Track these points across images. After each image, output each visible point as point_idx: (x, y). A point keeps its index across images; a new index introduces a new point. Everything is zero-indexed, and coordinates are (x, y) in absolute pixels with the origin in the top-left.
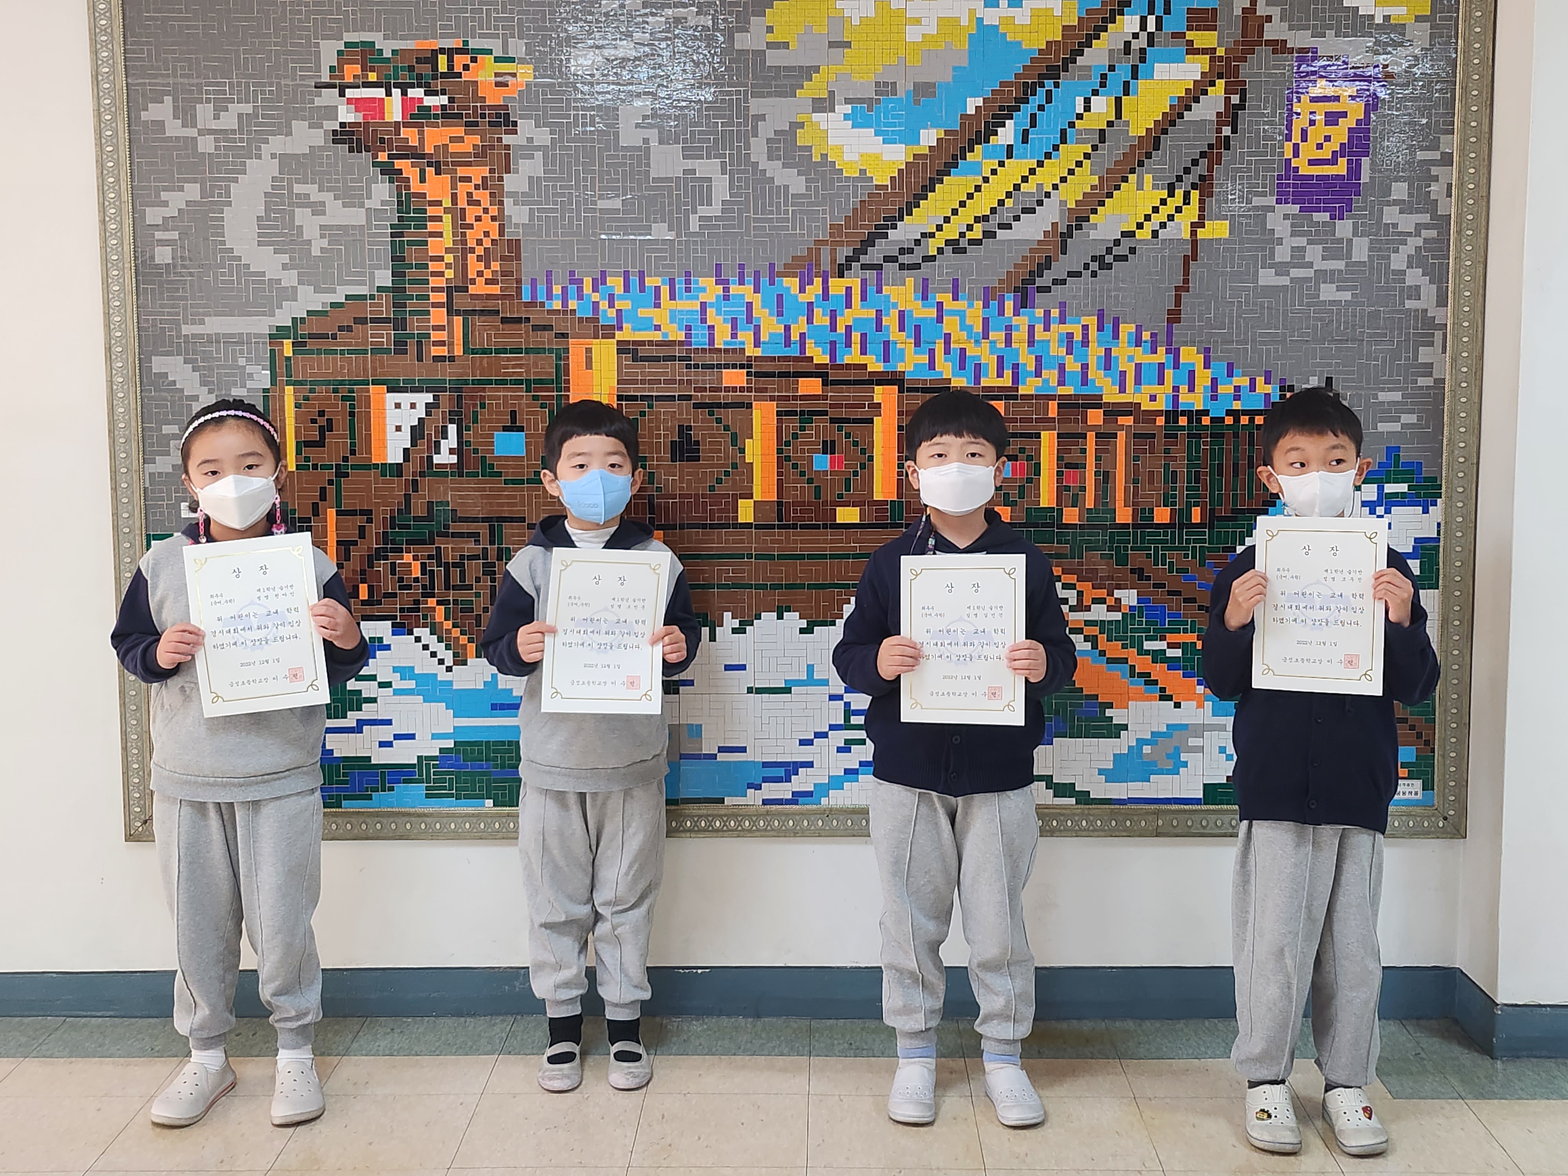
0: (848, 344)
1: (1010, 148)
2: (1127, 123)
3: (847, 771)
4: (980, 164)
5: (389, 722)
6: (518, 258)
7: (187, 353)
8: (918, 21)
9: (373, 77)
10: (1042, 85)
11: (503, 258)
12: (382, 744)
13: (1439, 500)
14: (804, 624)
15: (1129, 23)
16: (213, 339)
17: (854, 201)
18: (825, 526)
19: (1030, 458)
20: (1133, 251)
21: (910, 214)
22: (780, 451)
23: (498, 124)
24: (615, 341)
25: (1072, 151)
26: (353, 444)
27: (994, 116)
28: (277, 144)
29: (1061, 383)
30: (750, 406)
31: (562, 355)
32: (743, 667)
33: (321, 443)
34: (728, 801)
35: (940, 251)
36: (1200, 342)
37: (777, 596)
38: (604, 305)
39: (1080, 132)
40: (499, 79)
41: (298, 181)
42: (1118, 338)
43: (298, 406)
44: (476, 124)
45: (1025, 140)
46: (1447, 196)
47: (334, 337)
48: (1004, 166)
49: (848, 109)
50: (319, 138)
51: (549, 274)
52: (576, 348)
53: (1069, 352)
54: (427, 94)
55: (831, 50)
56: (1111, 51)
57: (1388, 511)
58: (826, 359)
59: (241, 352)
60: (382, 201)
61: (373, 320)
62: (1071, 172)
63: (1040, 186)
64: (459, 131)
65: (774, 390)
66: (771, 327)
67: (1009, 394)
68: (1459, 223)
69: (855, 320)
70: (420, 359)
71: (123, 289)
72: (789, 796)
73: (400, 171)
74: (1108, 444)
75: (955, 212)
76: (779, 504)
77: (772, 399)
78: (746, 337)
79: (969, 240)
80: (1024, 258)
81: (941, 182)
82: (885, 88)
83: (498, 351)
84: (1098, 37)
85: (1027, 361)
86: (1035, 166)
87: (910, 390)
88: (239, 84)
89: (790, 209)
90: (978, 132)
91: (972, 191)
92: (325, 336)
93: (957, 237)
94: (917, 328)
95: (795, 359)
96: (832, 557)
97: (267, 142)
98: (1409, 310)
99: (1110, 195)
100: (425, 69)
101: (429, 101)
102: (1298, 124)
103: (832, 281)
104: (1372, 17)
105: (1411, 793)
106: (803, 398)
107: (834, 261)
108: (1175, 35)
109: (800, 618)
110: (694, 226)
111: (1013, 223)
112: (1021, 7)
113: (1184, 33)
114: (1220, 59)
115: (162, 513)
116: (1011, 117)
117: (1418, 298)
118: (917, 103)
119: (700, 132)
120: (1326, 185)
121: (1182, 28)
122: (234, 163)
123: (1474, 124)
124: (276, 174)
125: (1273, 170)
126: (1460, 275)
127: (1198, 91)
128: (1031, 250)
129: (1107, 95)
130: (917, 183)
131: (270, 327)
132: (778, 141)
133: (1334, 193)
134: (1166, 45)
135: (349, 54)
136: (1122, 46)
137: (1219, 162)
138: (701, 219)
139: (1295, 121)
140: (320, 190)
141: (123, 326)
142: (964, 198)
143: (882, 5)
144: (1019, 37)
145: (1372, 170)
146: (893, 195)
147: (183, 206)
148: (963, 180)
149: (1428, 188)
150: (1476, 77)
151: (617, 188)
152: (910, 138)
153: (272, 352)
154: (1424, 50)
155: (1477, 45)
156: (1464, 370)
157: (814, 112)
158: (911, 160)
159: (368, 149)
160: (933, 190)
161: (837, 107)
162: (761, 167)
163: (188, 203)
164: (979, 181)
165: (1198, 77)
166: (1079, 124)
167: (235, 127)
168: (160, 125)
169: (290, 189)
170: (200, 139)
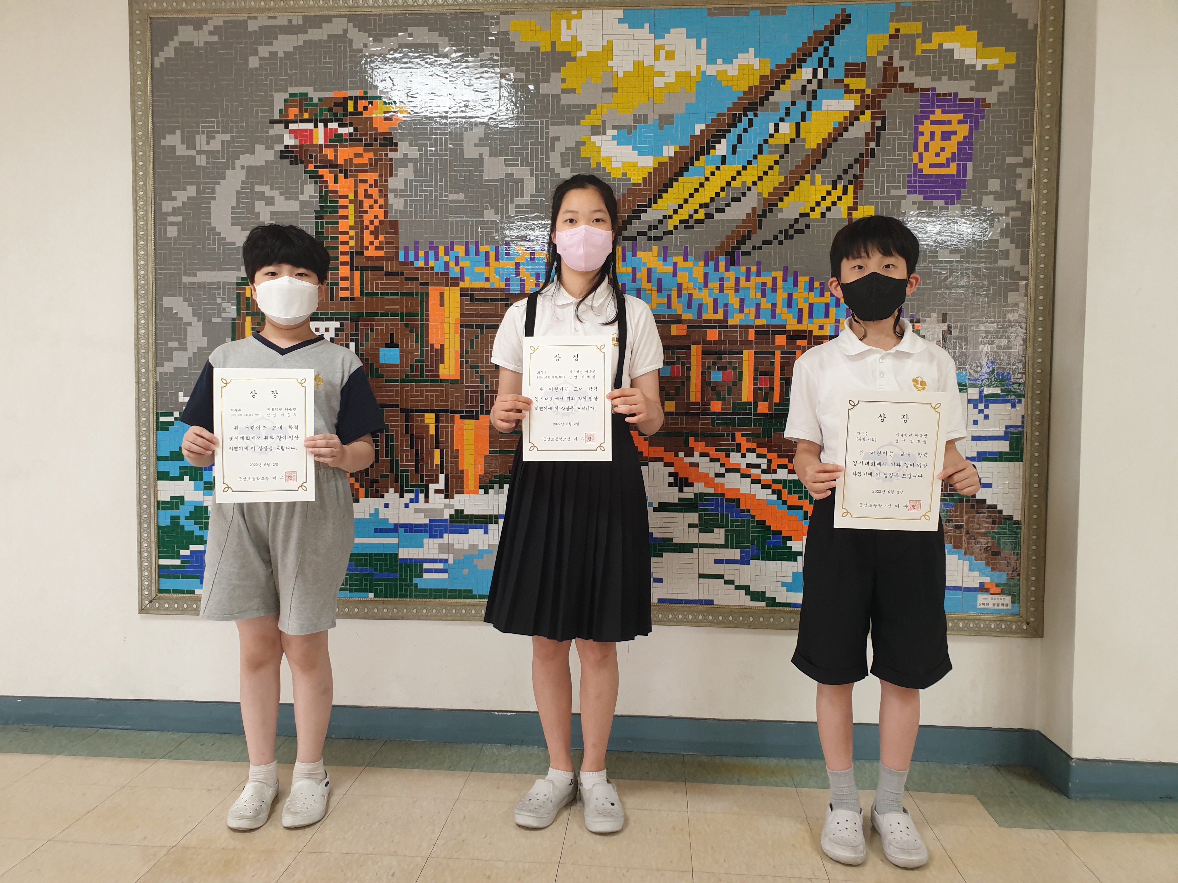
1: (724, 157)
2: (804, 140)
4: (703, 169)
6: (397, 232)
7: (185, 295)
8: (662, 74)
9: (306, 116)
10: (746, 115)
11: (387, 233)
13: (1023, 400)
15: (805, 73)
16: (202, 286)
19: (735, 368)
20: (808, 226)
21: (656, 202)
23: (385, 145)
24: (458, 288)
25: (767, 159)
27: (713, 136)
28: (245, 160)
29: (758, 316)
31: (425, 296)
35: (676, 227)
38: (452, 264)
39: (771, 146)
40: (387, 115)
41: (258, 184)
42: (797, 286)
44: (371, 145)
45: (734, 152)
46: (1028, 188)
48: (719, 170)
49: (615, 132)
50: (271, 155)
51: (416, 243)
52: (434, 292)
53: (763, 295)
54: (340, 126)
55: (605, 94)
56: (793, 92)
57: (986, 407)
59: (219, 294)
60: (310, 196)
62: (765, 173)
63: (744, 183)
64: (360, 150)
67: (721, 325)
68: (1037, 206)
70: (332, 299)
71: (147, 254)
73: (322, 176)
74: (789, 358)
75: (686, 201)
79: (695, 220)
80: (733, 232)
81: (677, 180)
82: (640, 119)
83: (383, 294)
84: (784, 83)
85: (734, 301)
86: (741, 169)
88: (223, 122)
90: (702, 148)
91: (698, 187)
93: (687, 218)
94: (660, 280)
97: (239, 158)
98: (1002, 267)
99: (792, 189)
100: (340, 110)
101: (342, 131)
102: (922, 140)
104: (974, 66)
105: (1003, 605)
108: (837, 81)
110: (512, 211)
111: (726, 209)
112: (732, 63)
113: (843, 80)
114: (868, 96)
115: (167, 399)
116: (725, 137)
117: (1007, 258)
118: (661, 128)
119: (517, 149)
120: (942, 181)
121: (842, 76)
122: (218, 173)
123: (1047, 138)
124: (244, 179)
125: (905, 171)
126: (1037, 243)
127: (853, 118)
128: (738, 227)
129: (790, 121)
130: (660, 182)
131: (237, 277)
132: (568, 154)
133: (947, 187)
134: (831, 88)
135: (292, 101)
136: (800, 89)
137: (867, 166)
138: (516, 206)
139: (920, 137)
140: (271, 189)
141: (146, 278)
142: (692, 191)
143: (638, 64)
144: (730, 84)
145: (974, 171)
146: (645, 190)
147: (185, 200)
148: (691, 179)
149: (1015, 182)
150: (1048, 105)
151: (461, 186)
152: (656, 151)
153: (238, 294)
154: (1011, 88)
155: (1049, 83)
156: (1041, 308)
157: (592, 135)
158: (657, 166)
159: (302, 162)
160: (671, 186)
161: (607, 131)
162: (556, 172)
163: (189, 198)
164: (703, 180)
165: (853, 109)
166: (771, 141)
167: (219, 149)
168: (173, 148)
169: (253, 188)
170: (198, 157)
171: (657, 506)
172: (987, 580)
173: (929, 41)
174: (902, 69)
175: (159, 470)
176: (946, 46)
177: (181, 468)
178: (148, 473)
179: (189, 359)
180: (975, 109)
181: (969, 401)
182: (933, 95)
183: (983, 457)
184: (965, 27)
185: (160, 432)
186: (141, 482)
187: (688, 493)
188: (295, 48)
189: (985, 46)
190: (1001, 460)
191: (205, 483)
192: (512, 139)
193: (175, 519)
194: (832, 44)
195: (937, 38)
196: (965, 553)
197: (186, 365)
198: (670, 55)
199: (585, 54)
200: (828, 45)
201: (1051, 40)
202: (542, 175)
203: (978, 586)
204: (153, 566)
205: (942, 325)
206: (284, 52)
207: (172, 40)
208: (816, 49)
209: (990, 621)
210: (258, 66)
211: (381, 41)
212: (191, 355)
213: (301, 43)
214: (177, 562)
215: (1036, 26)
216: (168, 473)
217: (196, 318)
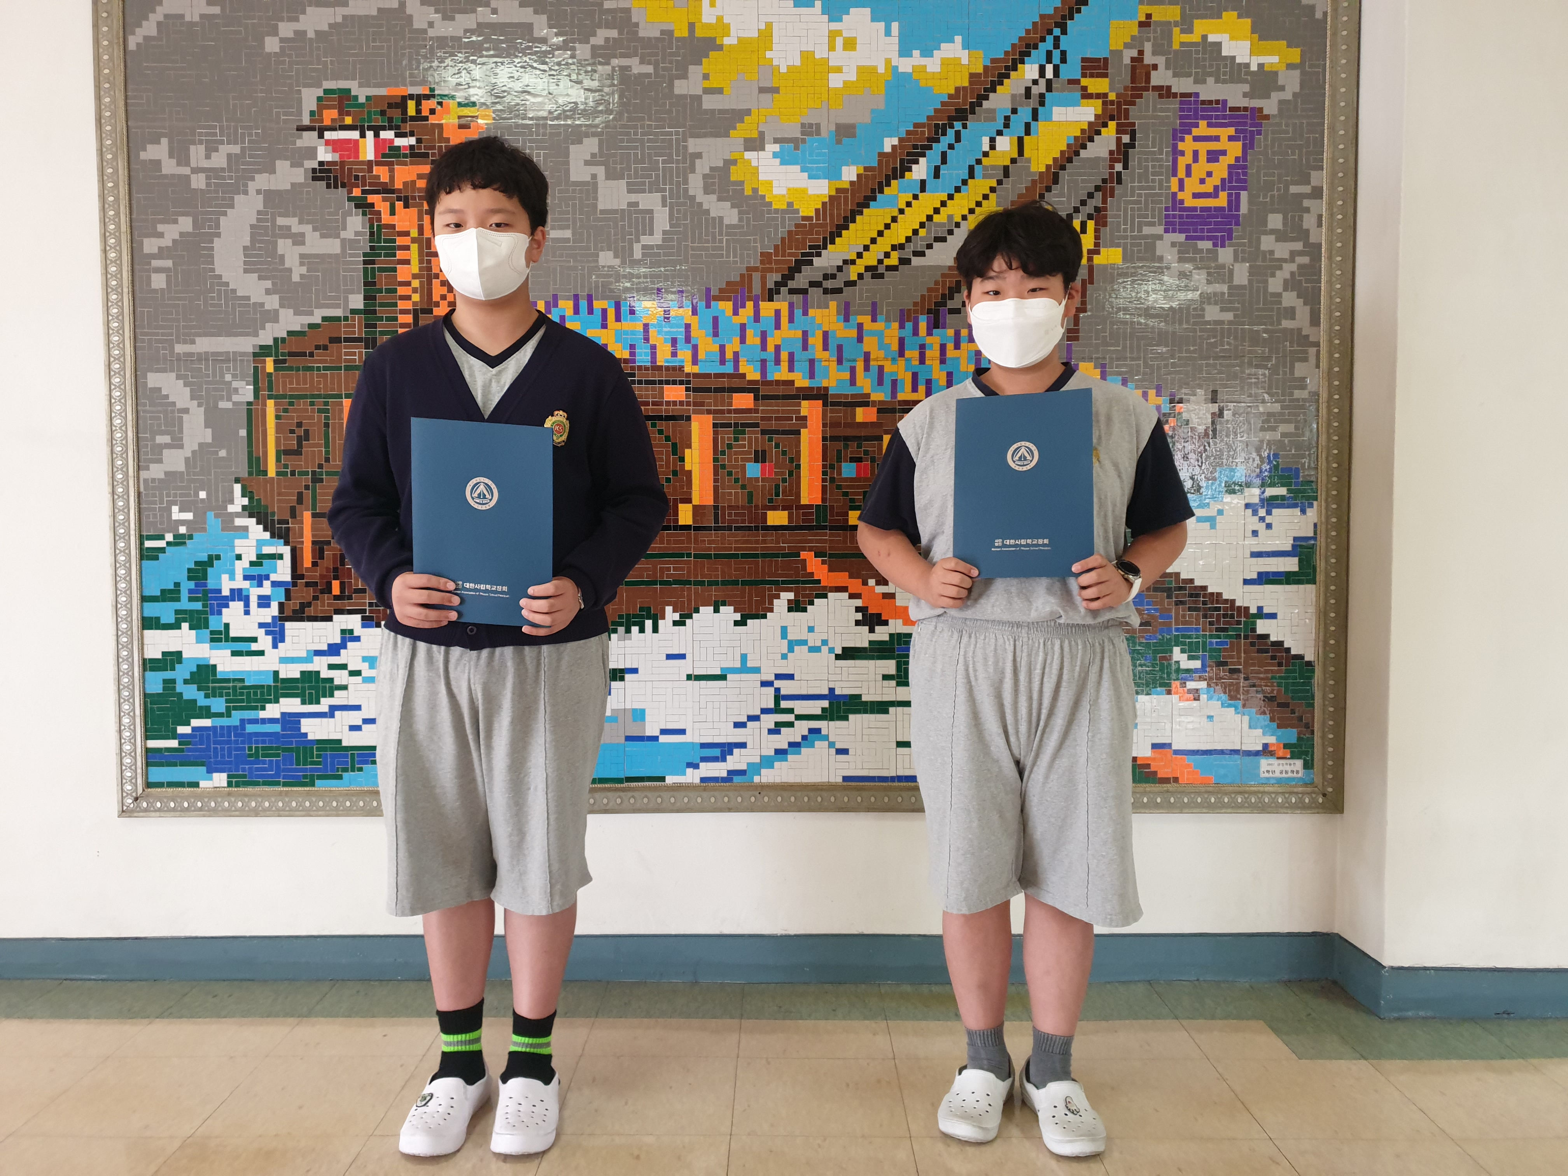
0: (777, 362)
1: (923, 183)
2: (1029, 160)
3: (778, 752)
4: (896, 196)
5: (358, 708)
7: (179, 370)
8: (839, 70)
9: (348, 120)
10: (952, 127)
12: (354, 728)
13: (1315, 503)
14: (738, 617)
15: (1029, 71)
16: (203, 357)
17: (782, 232)
18: (757, 529)
21: (833, 242)
22: (715, 460)
25: (980, 185)
26: (327, 452)
27: (909, 154)
28: (262, 181)
30: (689, 418)
32: (682, 656)
33: (298, 452)
34: (670, 780)
35: (860, 276)
36: (1097, 358)
37: (714, 592)
39: (986, 168)
40: (463, 121)
41: (282, 215)
43: (278, 417)
45: (937, 175)
46: (1318, 226)
47: (311, 355)
48: (918, 199)
49: (776, 147)
50: (299, 176)
54: (397, 135)
55: (762, 96)
56: (1014, 97)
57: (1269, 513)
58: (757, 376)
59: (228, 369)
60: (356, 232)
61: (347, 340)
62: (979, 204)
63: (950, 217)
65: (710, 405)
66: (708, 346)
68: (1330, 249)
69: (783, 339)
71: (122, 312)
72: (724, 774)
73: (372, 205)
75: (873, 241)
76: (716, 508)
77: (709, 412)
78: (685, 354)
79: (887, 266)
81: (861, 213)
82: (810, 130)
84: (1002, 84)
86: (946, 199)
87: (833, 404)
88: (228, 127)
89: (725, 238)
90: (894, 169)
91: (889, 221)
92: (304, 354)
93: (875, 263)
94: (840, 348)
95: (729, 376)
96: (764, 556)
97: (253, 179)
98: (1285, 329)
100: (396, 114)
101: (400, 142)
102: (1182, 162)
103: (763, 305)
104: (1247, 65)
105: (1293, 772)
106: (737, 411)
107: (764, 283)
108: (1071, 82)
109: (735, 612)
110: (638, 254)
111: (928, 252)
112: (932, 56)
113: (1079, 80)
114: (1112, 103)
115: (155, 516)
116: (924, 155)
117: (1293, 318)
118: (839, 142)
119: (643, 169)
120: (1209, 217)
121: (1077, 75)
122: (224, 199)
123: (1341, 161)
124: (261, 208)
125: (1161, 202)
126: (1331, 297)
127: (1092, 132)
128: (943, 275)
129: (1011, 135)
130: (839, 215)
131: (254, 346)
132: (713, 177)
133: (1216, 223)
134: (1063, 90)
135: (328, 99)
136: (1023, 91)
137: (1112, 196)
138: (644, 247)
139: (1180, 159)
140: (300, 222)
141: (121, 345)
142: (882, 228)
143: (807, 56)
144: (930, 83)
145: (1250, 202)
146: (817, 225)
147: (177, 237)
148: (880, 211)
149: (1301, 218)
150: (1342, 118)
151: (568, 220)
152: (832, 174)
153: (256, 368)
154: (1295, 95)
155: (1343, 90)
156: (1336, 383)
157: (746, 150)
158: (833, 193)
159: (343, 185)
160: (854, 221)
161: (767, 146)
162: (698, 200)
163: (182, 234)
164: (895, 213)
165: (1092, 119)
166: (985, 161)
167: (225, 166)
168: (157, 163)
169: (274, 221)
170: (194, 177)
171: (840, 652)
172: (1271, 740)
173: (1189, 30)
174: (1155, 67)
175: (145, 615)
176: (1212, 38)
177: (177, 612)
178: (129, 619)
179: (187, 460)
180: (1249, 121)
181: (1247, 506)
182: (1196, 102)
183: (1265, 578)
184: (1235, 13)
185: (145, 563)
186: (120, 633)
187: (882, 634)
188: (330, 25)
189: (1261, 38)
190: (1288, 583)
191: (212, 633)
192: (636, 155)
193: (169, 684)
194: (1064, 32)
195: (1200, 27)
196: (1244, 706)
197: (181, 467)
198: (850, 44)
199: (734, 41)
200: (1059, 34)
201: (1345, 33)
202: (678, 204)
203: (1260, 748)
204: (139, 750)
205: (1210, 405)
206: (315, 31)
207: (154, 11)
208: (1043, 39)
209: (1277, 793)
210: (278, 50)
211: (453, 19)
212: (190, 455)
213: (339, 19)
214: (174, 743)
215: (1325, 14)
216: (158, 619)
217: (195, 402)
